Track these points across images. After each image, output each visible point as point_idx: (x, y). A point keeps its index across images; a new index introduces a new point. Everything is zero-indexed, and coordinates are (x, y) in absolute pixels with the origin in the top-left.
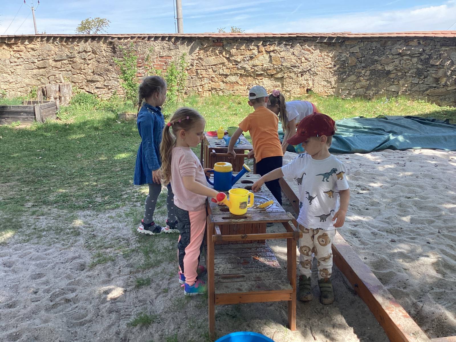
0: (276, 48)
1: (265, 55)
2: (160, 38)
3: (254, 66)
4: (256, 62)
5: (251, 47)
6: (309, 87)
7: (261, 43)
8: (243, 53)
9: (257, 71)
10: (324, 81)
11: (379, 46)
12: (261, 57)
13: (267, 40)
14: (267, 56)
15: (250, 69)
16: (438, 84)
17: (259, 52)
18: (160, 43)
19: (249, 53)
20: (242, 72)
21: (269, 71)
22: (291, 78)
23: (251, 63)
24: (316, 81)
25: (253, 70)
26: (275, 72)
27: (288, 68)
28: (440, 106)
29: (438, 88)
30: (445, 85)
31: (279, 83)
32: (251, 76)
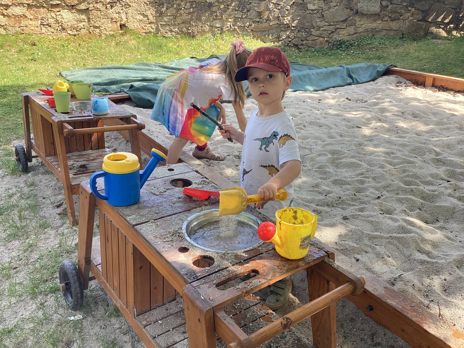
6: (122, 22)
9: (51, 0)
10: (139, 14)
16: (261, 18)
20: (30, 1)
21: (67, 1)
22: (98, 9)
24: (130, 15)
26: (76, 2)
28: (264, 42)
29: (261, 23)
30: (268, 20)
31: (83, 17)
32: (44, 7)
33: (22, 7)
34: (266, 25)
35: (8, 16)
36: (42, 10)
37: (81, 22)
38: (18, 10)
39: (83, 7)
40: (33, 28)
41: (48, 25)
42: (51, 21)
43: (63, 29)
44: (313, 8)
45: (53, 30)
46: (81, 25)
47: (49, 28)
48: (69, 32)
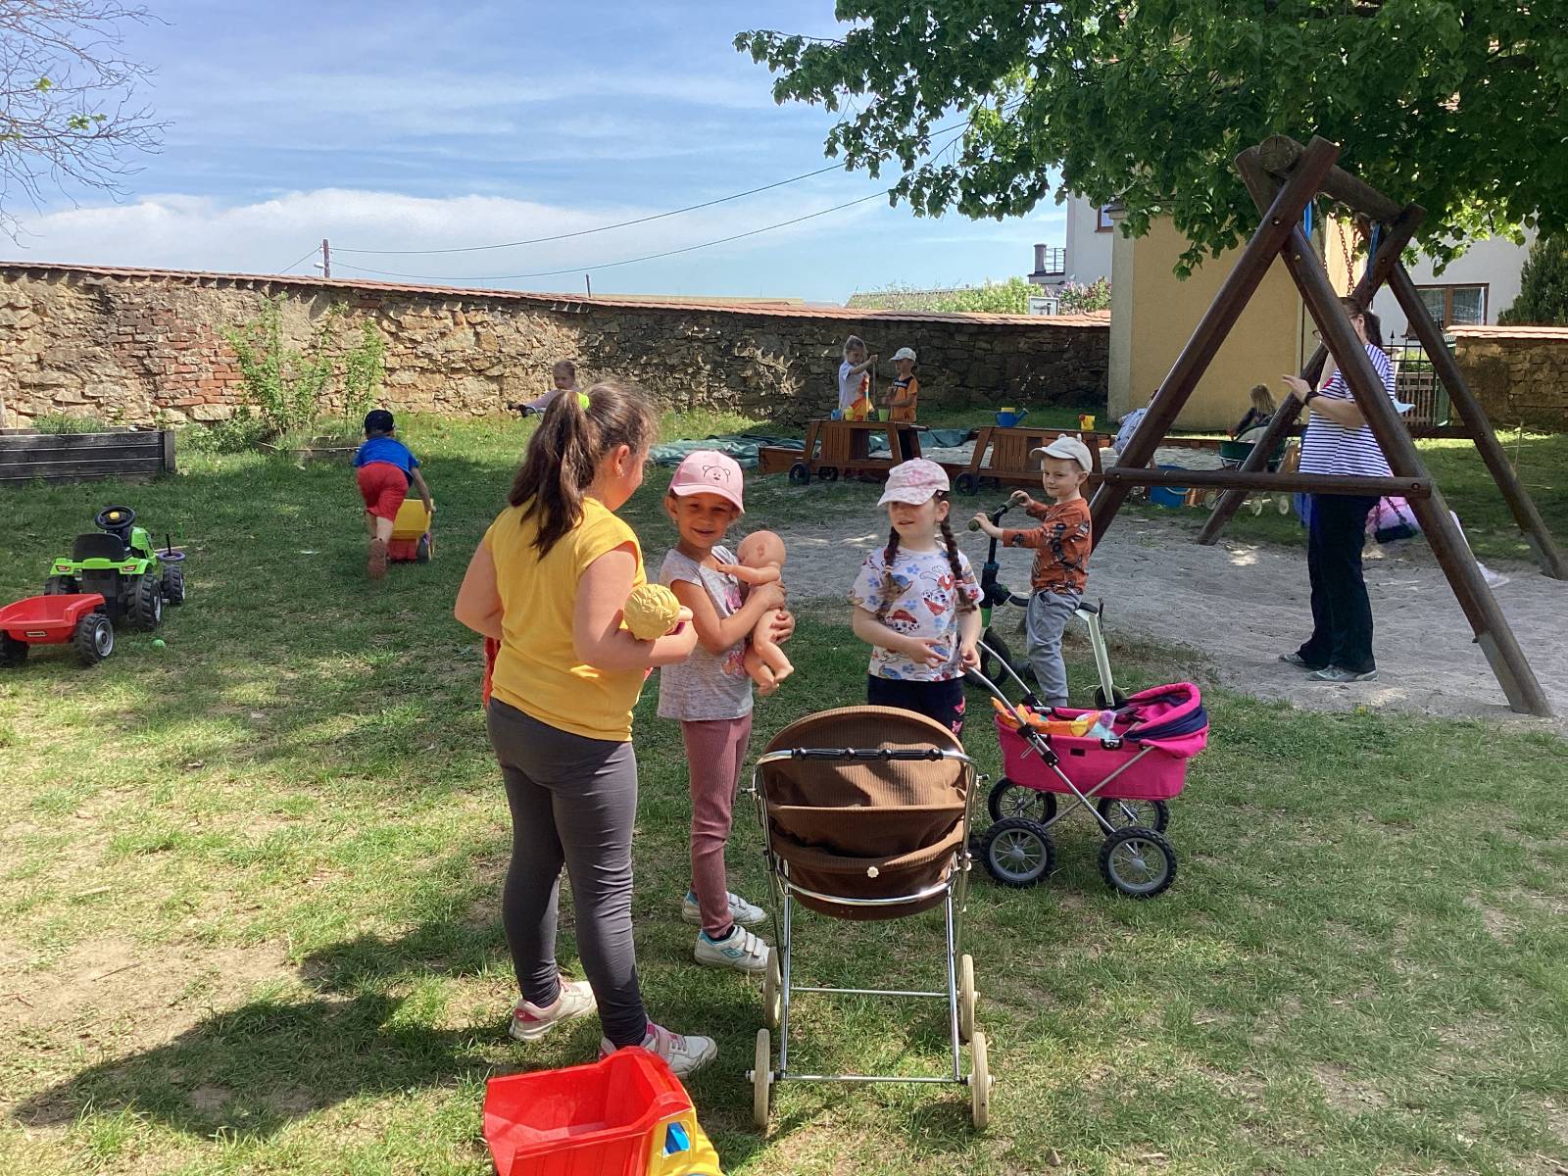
0: (487, 318)
1: (467, 330)
2: (233, 284)
3: (447, 352)
4: (451, 344)
5: (442, 314)
7: (460, 305)
8: (426, 325)
9: (453, 362)
11: (651, 323)
12: (460, 335)
13: (469, 301)
14: (470, 332)
15: (439, 358)
17: (456, 324)
18: (234, 294)
19: (438, 326)
20: (425, 363)
21: (476, 363)
22: (515, 376)
23: (441, 344)
25: (445, 360)
26: (488, 365)
27: (512, 357)
30: (758, 388)
31: (494, 387)
32: (440, 372)
33: (412, 372)
34: (754, 395)
35: (392, 386)
36: (437, 376)
37: (490, 394)
38: (406, 377)
39: (495, 372)
40: (423, 404)
41: (444, 399)
42: (450, 393)
43: (465, 406)
44: (819, 371)
45: (451, 408)
46: (490, 399)
47: (446, 404)
48: (473, 411)
